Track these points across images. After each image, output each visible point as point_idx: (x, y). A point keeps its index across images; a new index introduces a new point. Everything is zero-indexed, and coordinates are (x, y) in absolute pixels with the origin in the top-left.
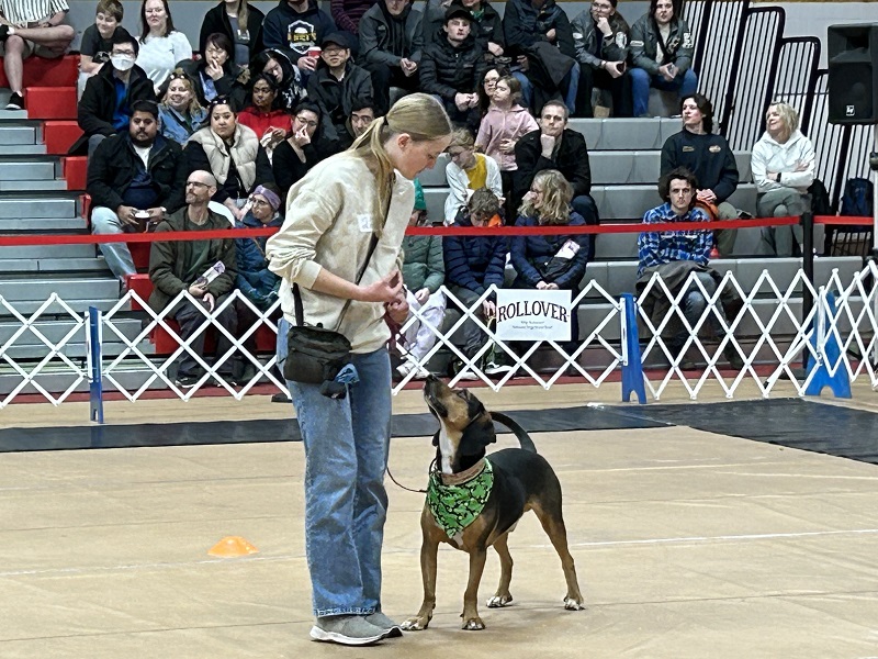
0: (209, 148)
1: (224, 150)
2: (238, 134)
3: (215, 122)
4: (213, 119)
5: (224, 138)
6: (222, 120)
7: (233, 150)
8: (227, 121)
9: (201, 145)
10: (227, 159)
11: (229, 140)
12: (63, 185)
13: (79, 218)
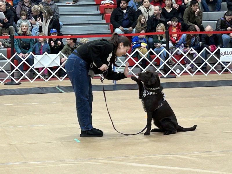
0: (143, 11)
1: (147, 11)
2: (150, 7)
3: (145, 4)
4: (144, 3)
5: (146, 8)
6: (146, 3)
7: (149, 12)
8: (148, 3)
9: (141, 11)
10: (148, 14)
11: (148, 9)
12: (105, 21)
13: (109, 30)
